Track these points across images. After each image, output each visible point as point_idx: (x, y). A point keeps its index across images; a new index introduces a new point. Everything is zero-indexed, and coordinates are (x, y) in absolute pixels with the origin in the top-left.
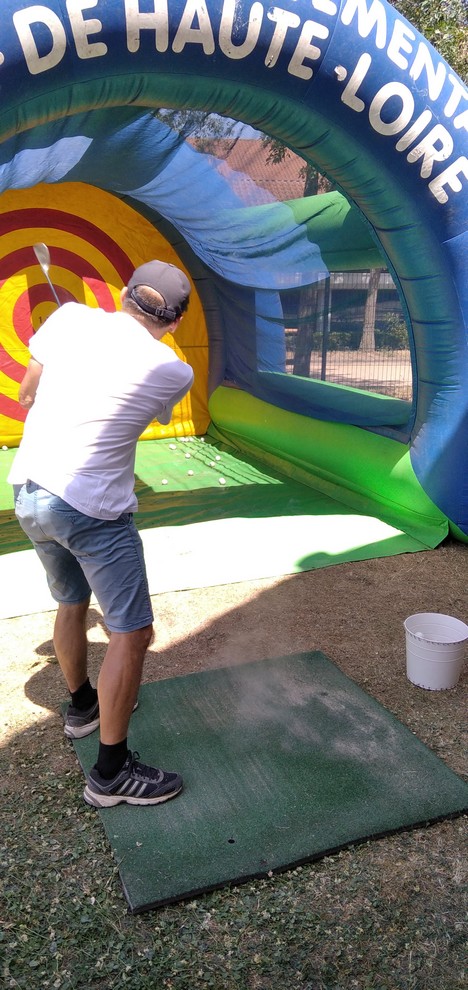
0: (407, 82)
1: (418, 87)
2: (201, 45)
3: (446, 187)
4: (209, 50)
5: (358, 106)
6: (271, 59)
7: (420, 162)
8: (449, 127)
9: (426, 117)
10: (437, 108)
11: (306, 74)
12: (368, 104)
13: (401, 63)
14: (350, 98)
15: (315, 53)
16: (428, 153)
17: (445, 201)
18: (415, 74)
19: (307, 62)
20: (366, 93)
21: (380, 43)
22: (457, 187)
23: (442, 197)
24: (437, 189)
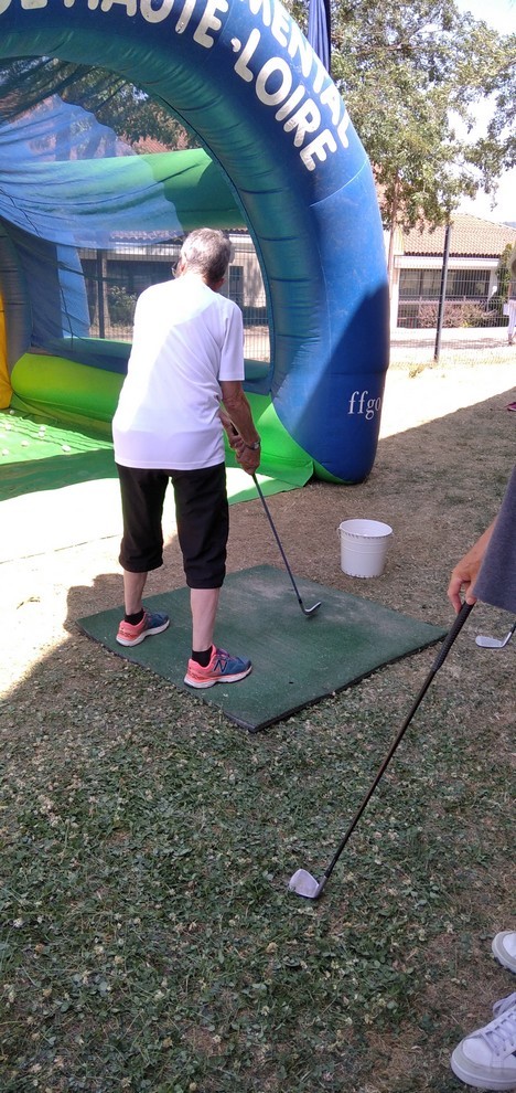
0: (286, 58)
1: (294, 63)
2: (125, 6)
3: (314, 156)
4: (131, 12)
5: (247, 76)
6: (181, 27)
7: (294, 132)
8: (318, 103)
9: (300, 91)
10: (309, 84)
11: (208, 42)
12: (256, 75)
13: (282, 41)
14: (241, 69)
15: (217, 24)
16: (301, 124)
17: (312, 169)
18: (292, 52)
19: (210, 32)
20: (255, 66)
21: (266, 22)
22: (322, 157)
23: (310, 165)
24: (306, 157)
